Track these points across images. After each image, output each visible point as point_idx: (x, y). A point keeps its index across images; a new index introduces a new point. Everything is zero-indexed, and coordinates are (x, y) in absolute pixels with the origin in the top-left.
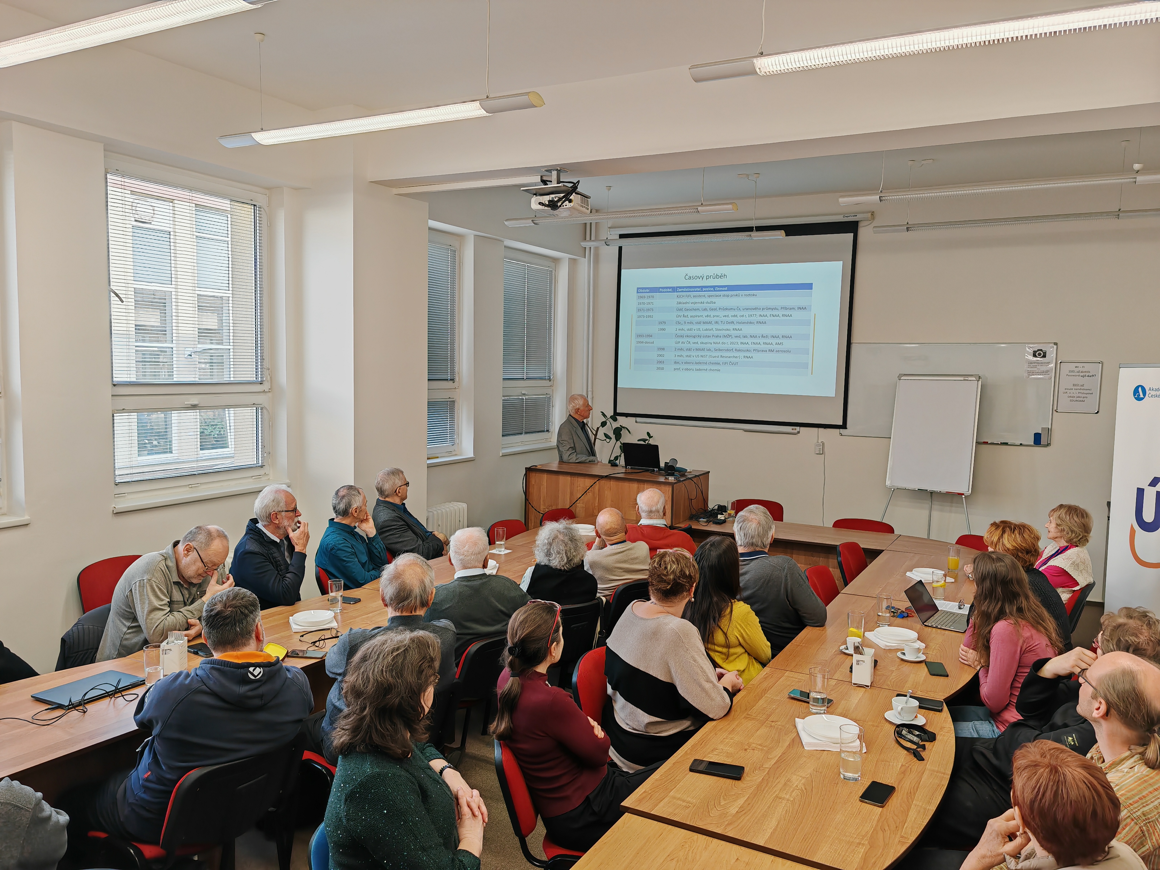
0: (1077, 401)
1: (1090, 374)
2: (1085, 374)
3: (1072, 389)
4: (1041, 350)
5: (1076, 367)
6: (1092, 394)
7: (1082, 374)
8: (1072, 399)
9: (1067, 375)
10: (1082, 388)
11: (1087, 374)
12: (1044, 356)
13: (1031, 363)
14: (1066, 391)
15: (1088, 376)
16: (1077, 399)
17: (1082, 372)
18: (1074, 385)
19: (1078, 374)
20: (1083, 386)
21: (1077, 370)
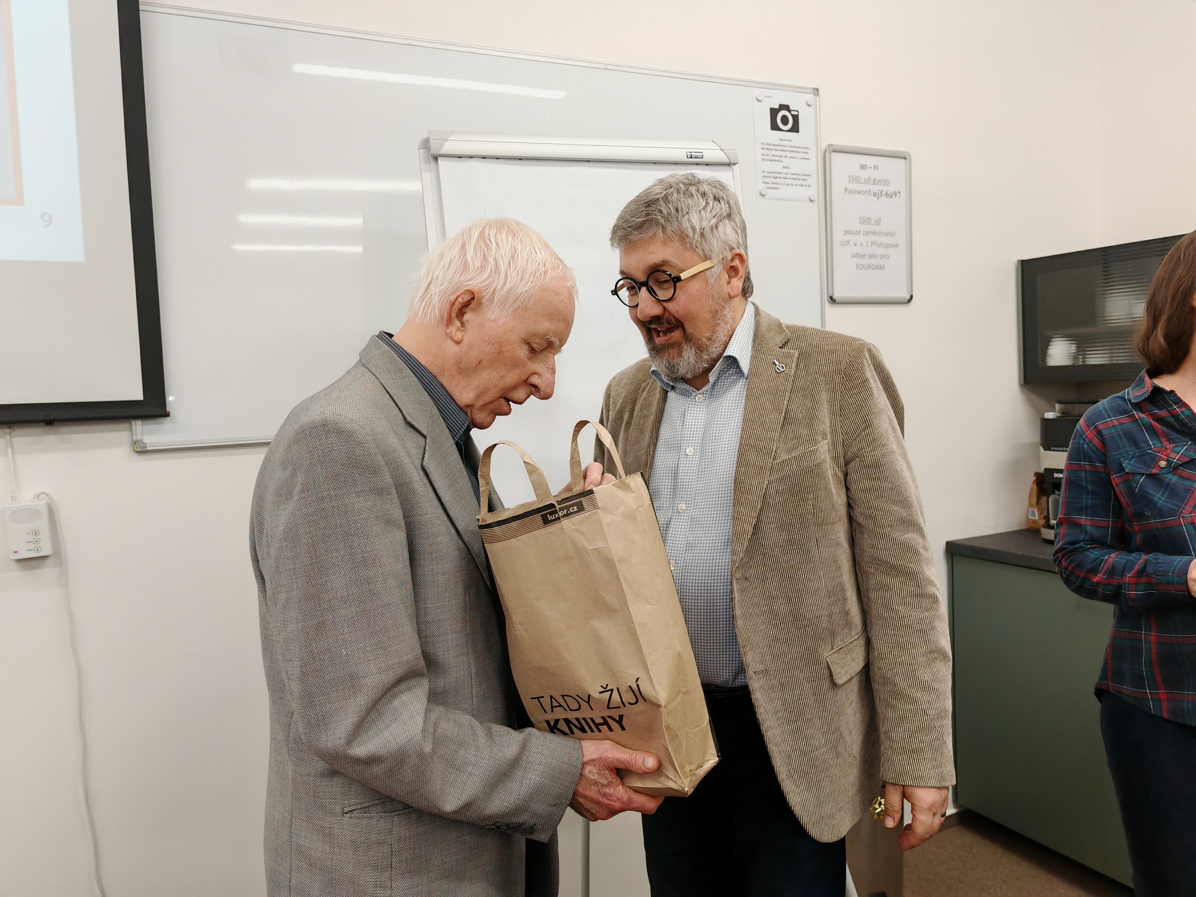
0: (869, 267)
1: (891, 189)
2: (881, 188)
3: (859, 232)
4: (786, 108)
5: (863, 167)
6: (896, 246)
7: (875, 188)
8: (859, 261)
9: (846, 190)
10: (877, 228)
11: (885, 189)
12: (795, 129)
13: (767, 146)
14: (848, 237)
15: (887, 194)
16: (872, 261)
17: (874, 184)
18: (864, 221)
19: (866, 187)
20: (878, 222)
21: (864, 174)
